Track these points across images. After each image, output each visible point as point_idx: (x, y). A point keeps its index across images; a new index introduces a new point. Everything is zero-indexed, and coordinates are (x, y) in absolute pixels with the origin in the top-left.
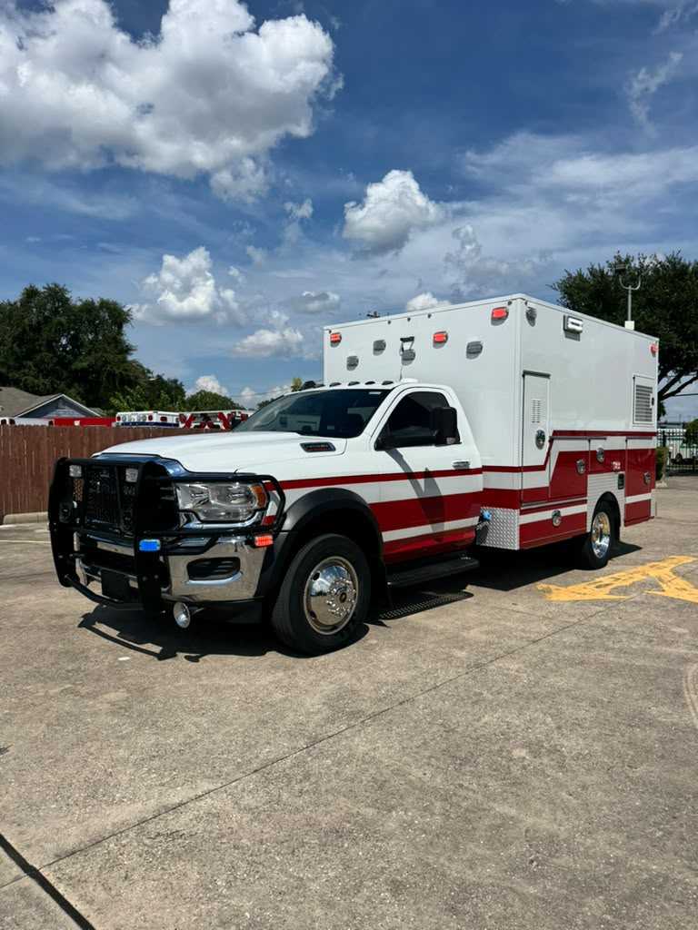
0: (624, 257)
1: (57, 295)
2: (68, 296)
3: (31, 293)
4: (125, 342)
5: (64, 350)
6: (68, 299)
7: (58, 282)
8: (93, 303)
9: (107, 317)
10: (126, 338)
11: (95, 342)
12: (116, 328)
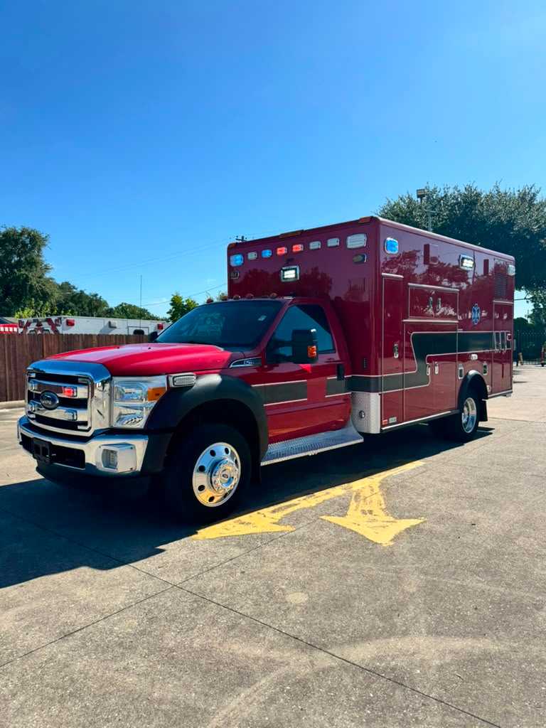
4: (43, 263)
9: (28, 242)
10: (43, 259)
11: (19, 262)
12: (36, 251)
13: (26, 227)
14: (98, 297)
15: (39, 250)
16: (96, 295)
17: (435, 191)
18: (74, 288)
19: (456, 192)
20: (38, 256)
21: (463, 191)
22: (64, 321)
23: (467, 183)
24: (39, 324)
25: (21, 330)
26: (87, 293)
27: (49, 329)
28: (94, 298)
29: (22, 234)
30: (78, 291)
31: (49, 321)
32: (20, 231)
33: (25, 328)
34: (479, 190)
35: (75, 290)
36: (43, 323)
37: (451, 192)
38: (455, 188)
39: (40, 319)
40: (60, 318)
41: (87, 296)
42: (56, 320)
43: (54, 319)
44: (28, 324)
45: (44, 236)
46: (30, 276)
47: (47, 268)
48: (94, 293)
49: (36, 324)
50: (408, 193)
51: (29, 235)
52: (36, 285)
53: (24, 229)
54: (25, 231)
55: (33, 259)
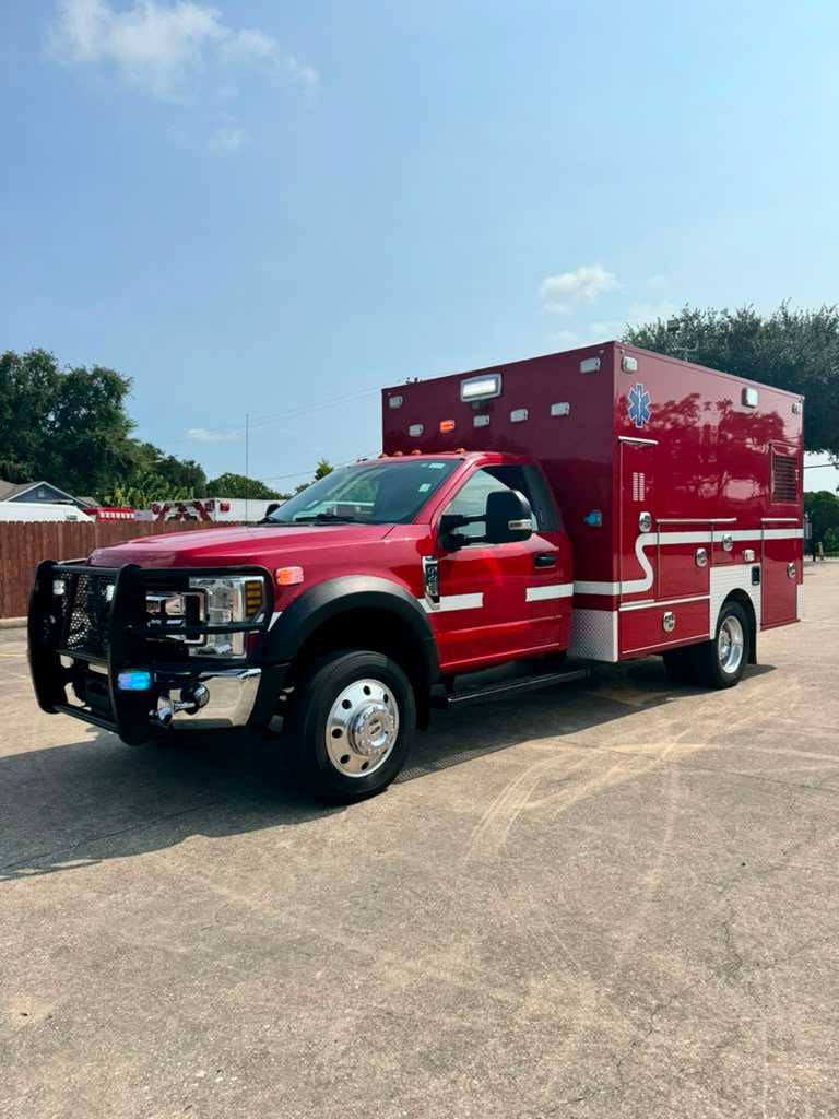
0: (689, 312)
1: (40, 363)
2: (54, 363)
3: (8, 361)
4: (124, 418)
5: (52, 428)
6: (53, 368)
7: (44, 349)
8: (84, 371)
9: (103, 388)
10: (124, 413)
11: (89, 417)
12: (113, 401)
13: (100, 367)
14: (195, 465)
15: (119, 399)
16: (192, 463)
17: (696, 316)
18: (160, 452)
19: (727, 319)
20: (117, 408)
21: (734, 315)
22: (217, 506)
23: (740, 307)
24: (182, 509)
25: (155, 517)
26: (179, 459)
27: (198, 515)
28: (190, 467)
29: (94, 376)
30: (166, 456)
31: (197, 506)
32: (90, 373)
33: (162, 514)
34: (757, 316)
35: (160, 456)
36: (188, 508)
37: (718, 318)
38: (725, 312)
39: (184, 502)
40: (213, 502)
41: (179, 465)
42: (206, 504)
43: (203, 502)
44: (167, 509)
45: (124, 379)
46: (107, 438)
47: (128, 426)
48: (188, 460)
49: (177, 509)
50: (659, 319)
51: (105, 378)
52: (116, 450)
53: (98, 369)
54: (98, 373)
55: (110, 413)
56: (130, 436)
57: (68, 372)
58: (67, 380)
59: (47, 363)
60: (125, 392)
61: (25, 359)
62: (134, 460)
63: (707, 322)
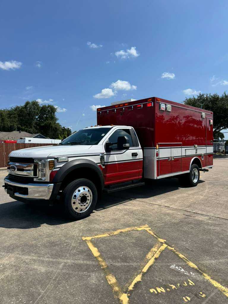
0: (202, 94)
1: (35, 104)
3: (27, 103)
4: (55, 118)
5: (37, 120)
6: (38, 105)
7: (36, 100)
8: (46, 106)
9: (50, 110)
10: (55, 116)
11: (46, 117)
12: (53, 113)
17: (203, 95)
37: (208, 95)
45: (55, 108)
46: (51, 122)
47: (56, 120)
51: (51, 108)
52: (53, 126)
53: (49, 105)
54: (49, 106)
55: (52, 116)
56: (57, 122)
57: (41, 106)
58: (42, 108)
59: (37, 104)
60: (56, 111)
61: (31, 103)
62: (58, 128)
63: (206, 97)
